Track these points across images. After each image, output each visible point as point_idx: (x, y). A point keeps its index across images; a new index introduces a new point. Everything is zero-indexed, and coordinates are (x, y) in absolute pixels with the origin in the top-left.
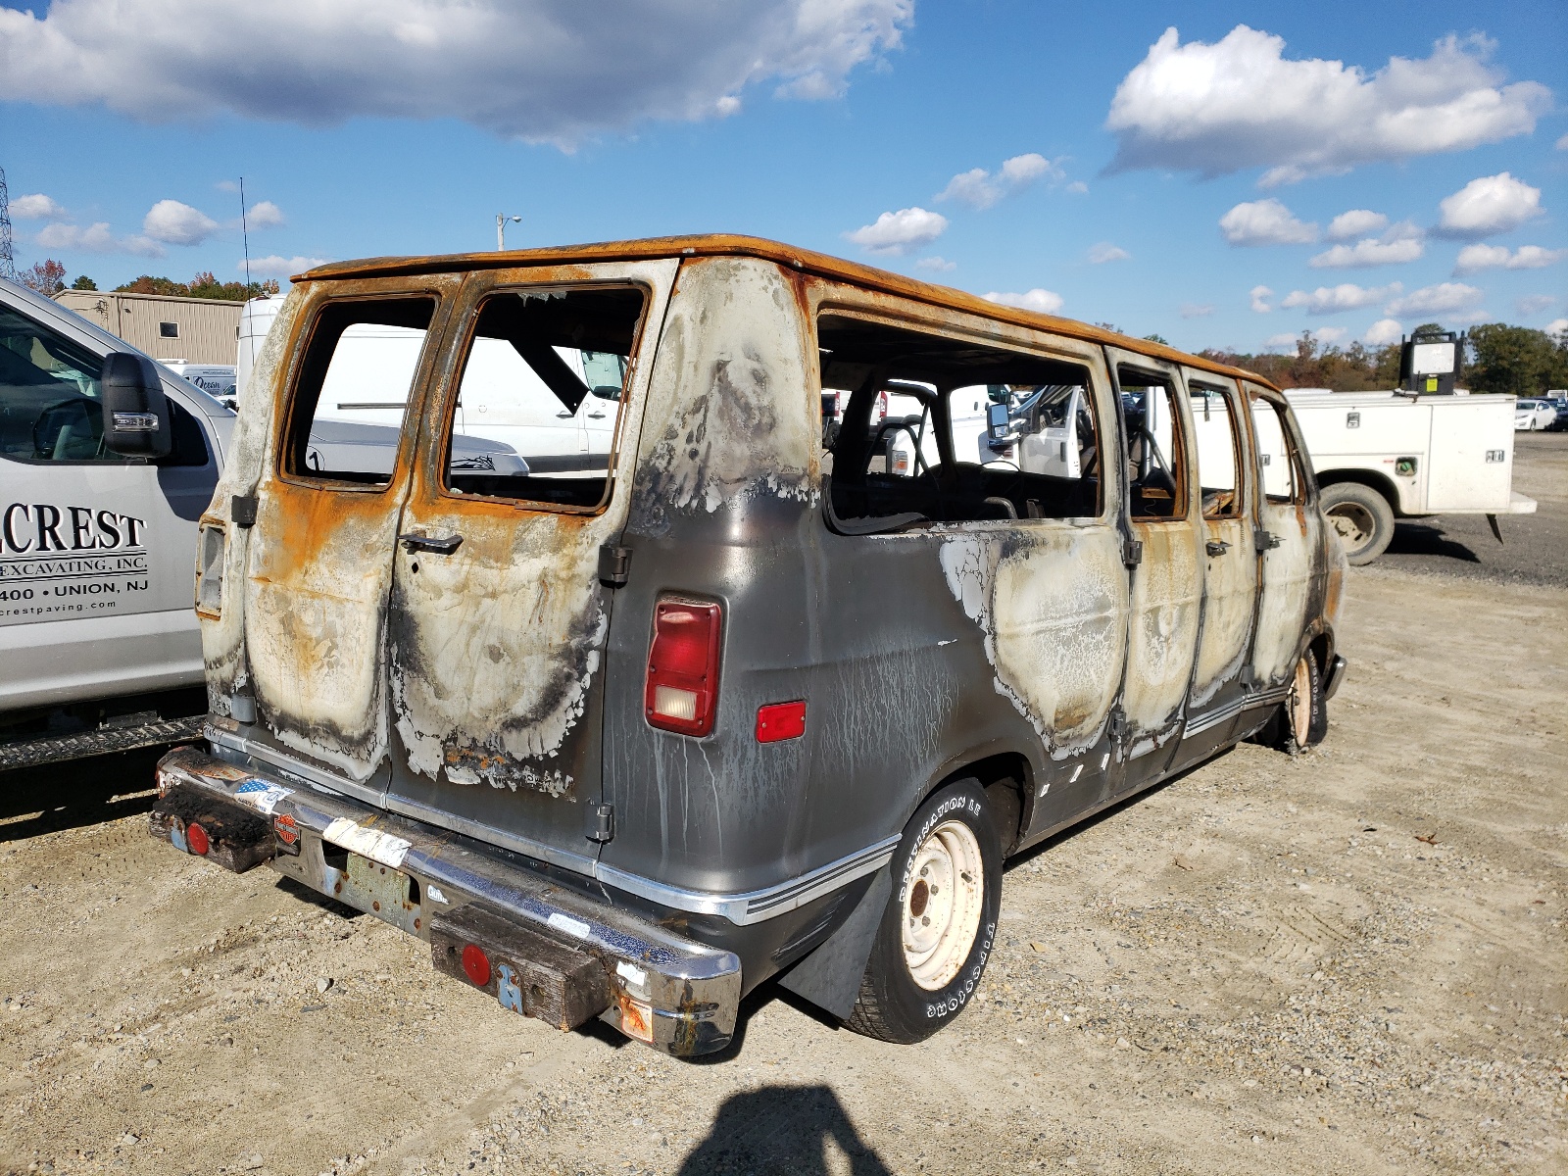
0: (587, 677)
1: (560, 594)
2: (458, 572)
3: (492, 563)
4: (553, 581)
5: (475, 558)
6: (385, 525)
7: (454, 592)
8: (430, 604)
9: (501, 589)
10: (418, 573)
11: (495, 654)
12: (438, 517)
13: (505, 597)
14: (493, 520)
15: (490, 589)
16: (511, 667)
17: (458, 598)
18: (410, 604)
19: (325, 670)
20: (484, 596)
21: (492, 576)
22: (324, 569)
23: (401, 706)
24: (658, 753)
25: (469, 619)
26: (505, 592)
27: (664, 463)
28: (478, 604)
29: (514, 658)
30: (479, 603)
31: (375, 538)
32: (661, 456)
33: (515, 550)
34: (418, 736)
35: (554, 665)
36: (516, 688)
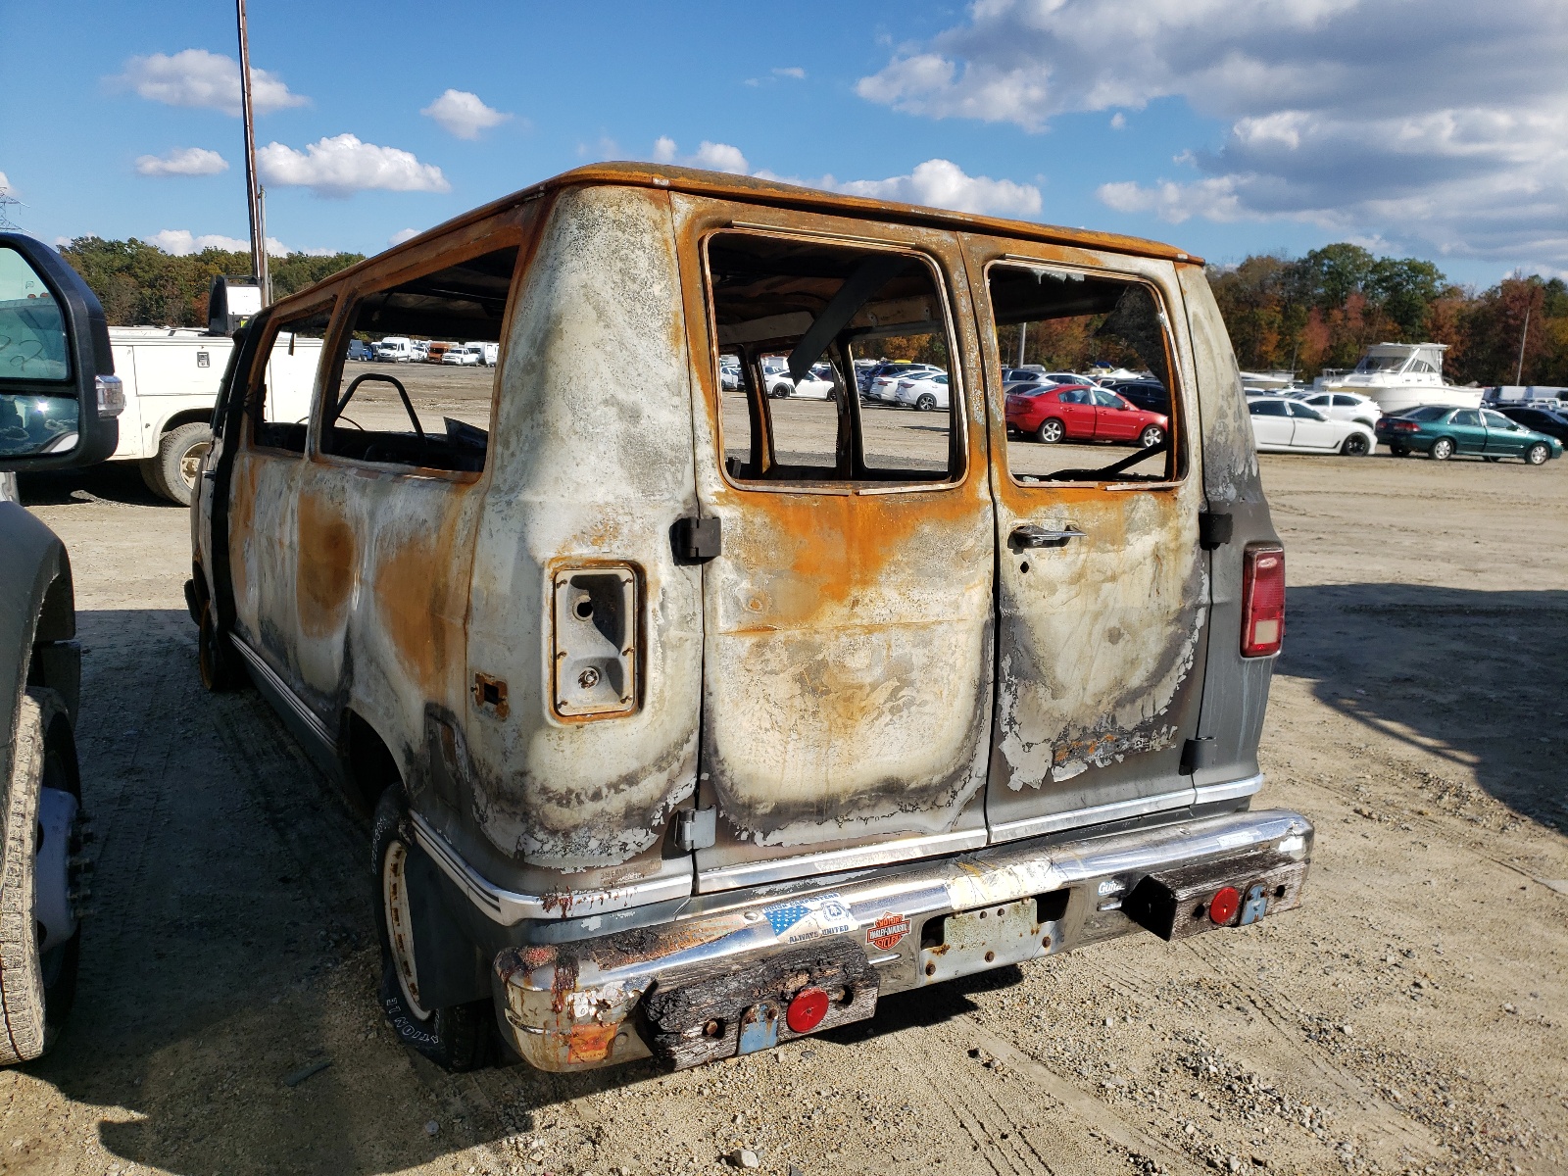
0: (1196, 632)
1: (1172, 564)
2: (1074, 562)
3: (1109, 546)
4: (1165, 553)
5: (1091, 545)
6: (980, 526)
7: (1071, 584)
8: (1043, 602)
9: (1120, 571)
10: (1029, 573)
11: (1114, 636)
12: (1043, 509)
13: (1125, 577)
14: (1100, 505)
15: (1109, 573)
16: (1129, 645)
17: (1074, 589)
18: (1021, 608)
19: (887, 718)
20: (1103, 581)
21: (1110, 559)
22: (891, 594)
23: (1009, 724)
24: (1246, 678)
25: (1093, 607)
26: (1124, 572)
27: (1223, 438)
28: (1097, 591)
29: (1134, 634)
30: (1099, 589)
31: (970, 542)
32: (1221, 433)
33: (1128, 530)
34: (1027, 749)
35: (1171, 629)
36: (1133, 663)
